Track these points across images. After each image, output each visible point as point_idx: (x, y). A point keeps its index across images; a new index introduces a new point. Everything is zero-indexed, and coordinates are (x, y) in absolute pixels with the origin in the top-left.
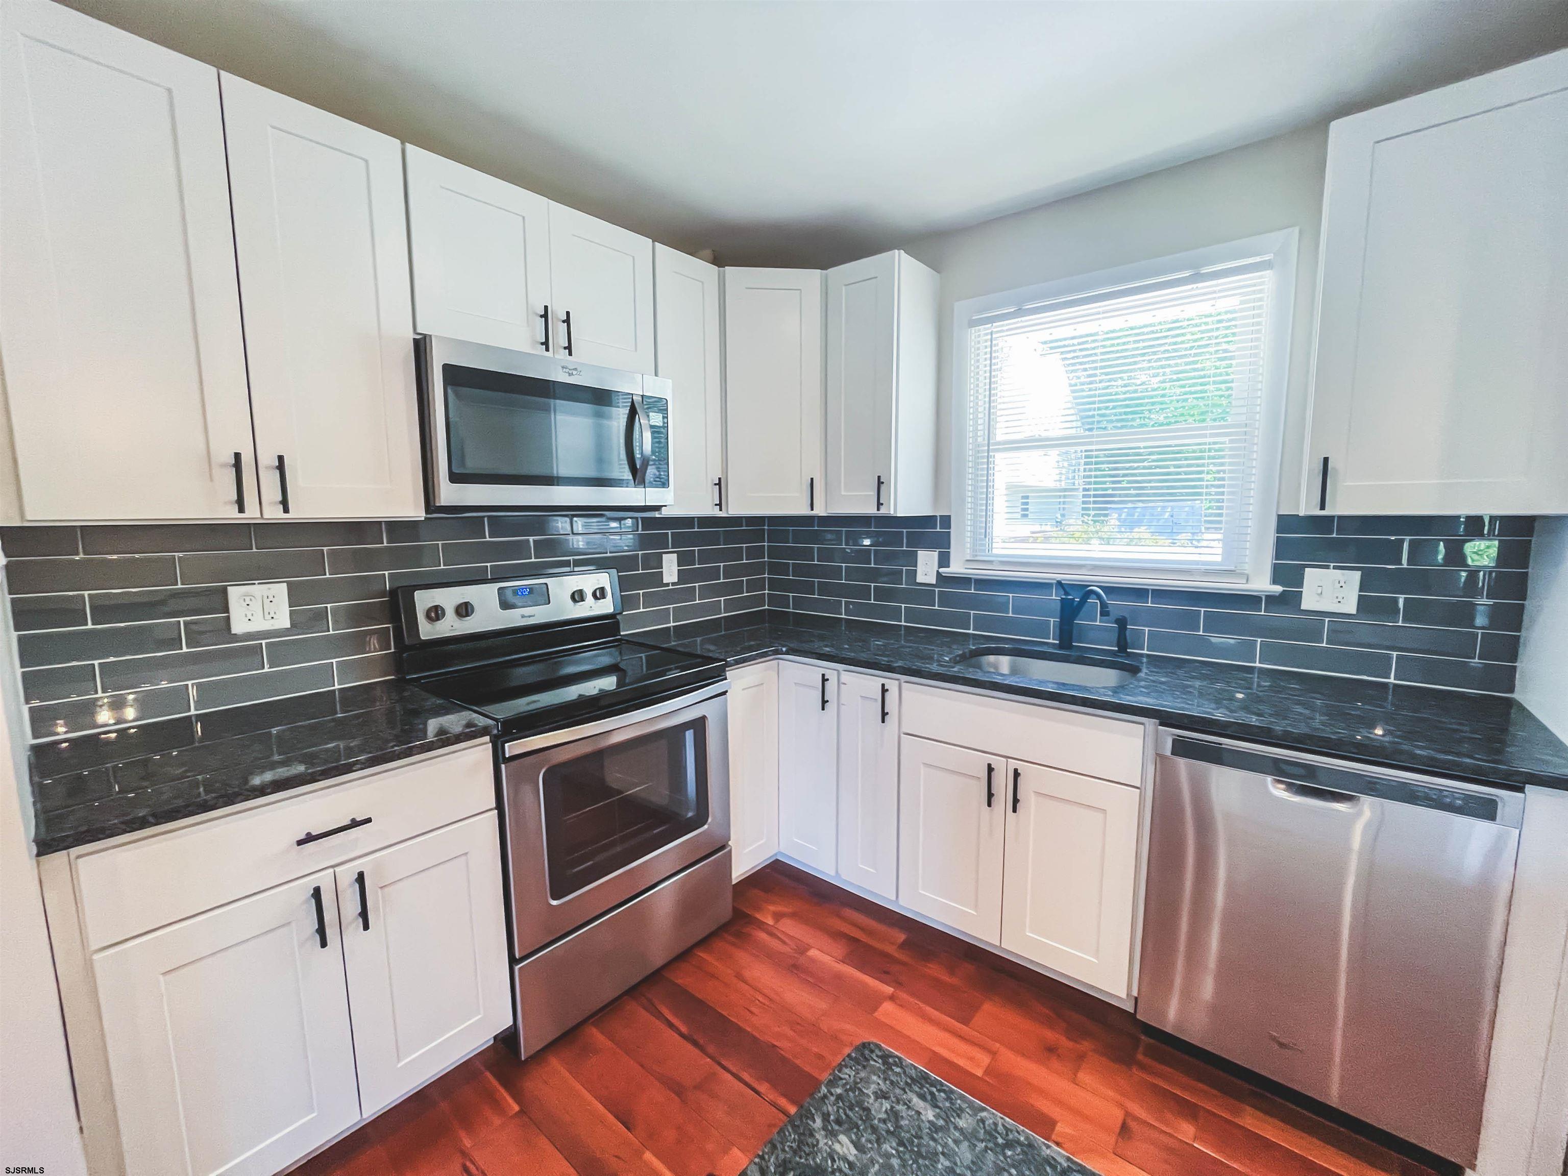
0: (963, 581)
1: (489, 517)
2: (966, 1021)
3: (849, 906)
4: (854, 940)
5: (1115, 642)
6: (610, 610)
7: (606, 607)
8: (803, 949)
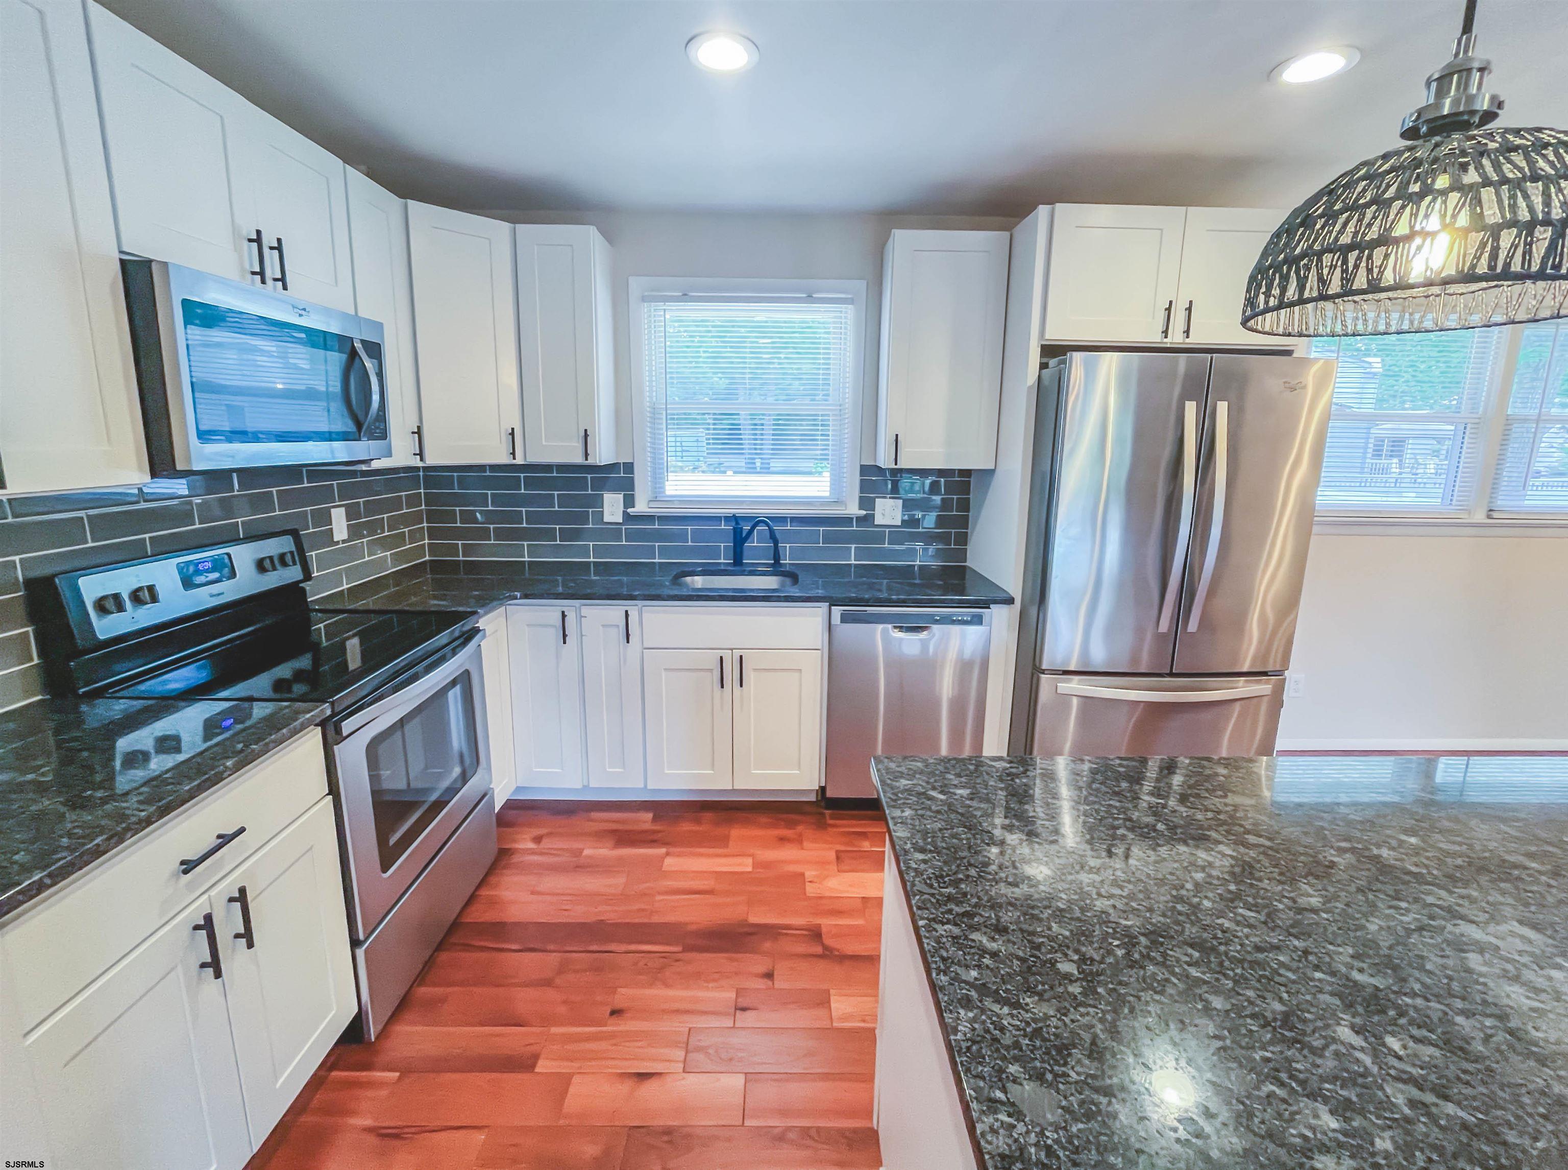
0: (649, 518)
2: (726, 846)
3: (592, 810)
4: (614, 832)
5: (772, 556)
8: (578, 853)
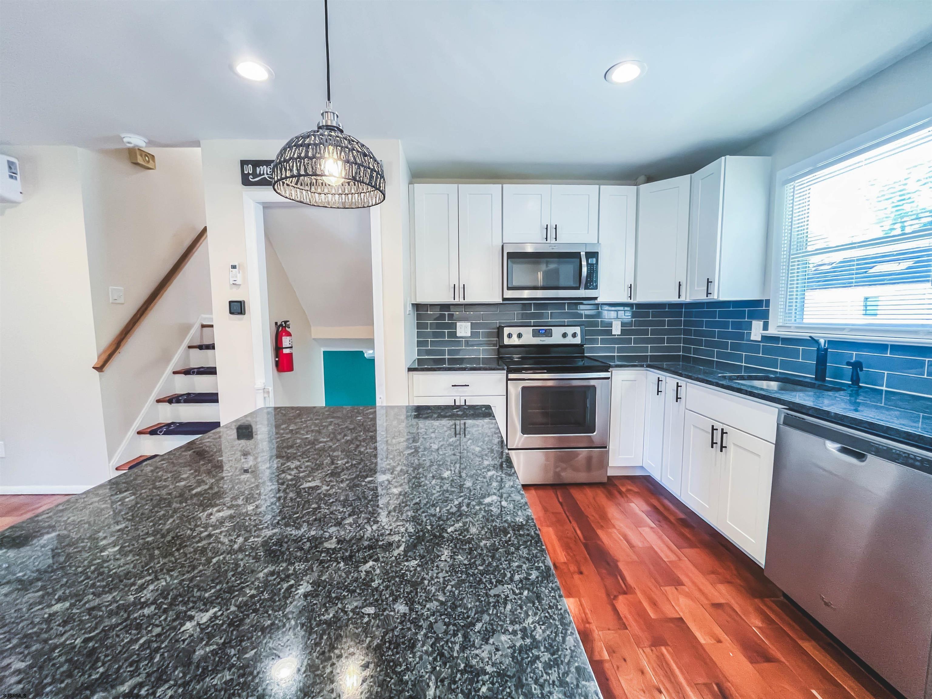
1: (534, 303)
6: (579, 342)
7: (577, 341)
